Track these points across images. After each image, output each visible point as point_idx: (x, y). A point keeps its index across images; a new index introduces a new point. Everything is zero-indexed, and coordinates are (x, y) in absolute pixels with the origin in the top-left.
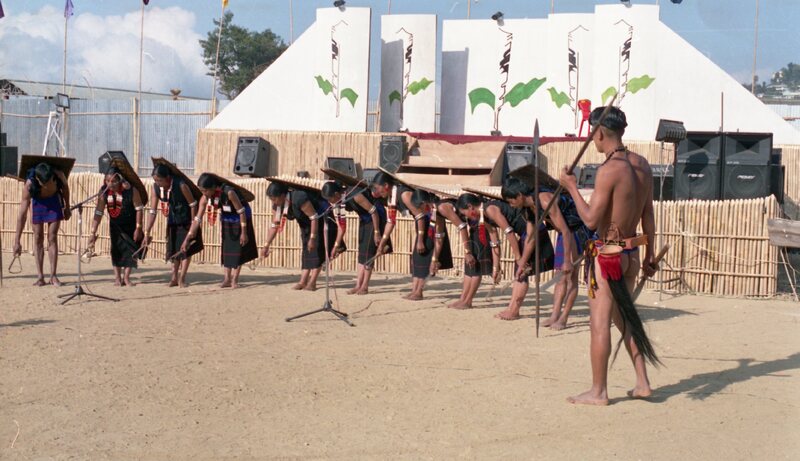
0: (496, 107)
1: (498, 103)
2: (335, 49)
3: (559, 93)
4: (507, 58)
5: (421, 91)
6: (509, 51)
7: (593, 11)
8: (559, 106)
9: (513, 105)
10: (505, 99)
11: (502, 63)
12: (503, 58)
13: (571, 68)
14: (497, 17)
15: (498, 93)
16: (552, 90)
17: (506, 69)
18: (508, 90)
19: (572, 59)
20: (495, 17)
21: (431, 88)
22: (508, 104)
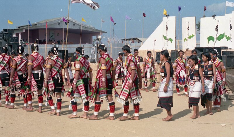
0: (215, 41)
1: (215, 40)
2: (167, 28)
3: (227, 36)
4: (217, 27)
5: (192, 38)
6: (218, 25)
7: (232, 13)
8: (228, 40)
9: (219, 41)
10: (217, 39)
11: (216, 29)
12: (216, 27)
13: (230, 29)
14: (214, 16)
15: (215, 37)
16: (226, 36)
17: (217, 30)
18: (218, 36)
19: (231, 27)
20: (213, 16)
21: (195, 37)
22: (218, 40)
